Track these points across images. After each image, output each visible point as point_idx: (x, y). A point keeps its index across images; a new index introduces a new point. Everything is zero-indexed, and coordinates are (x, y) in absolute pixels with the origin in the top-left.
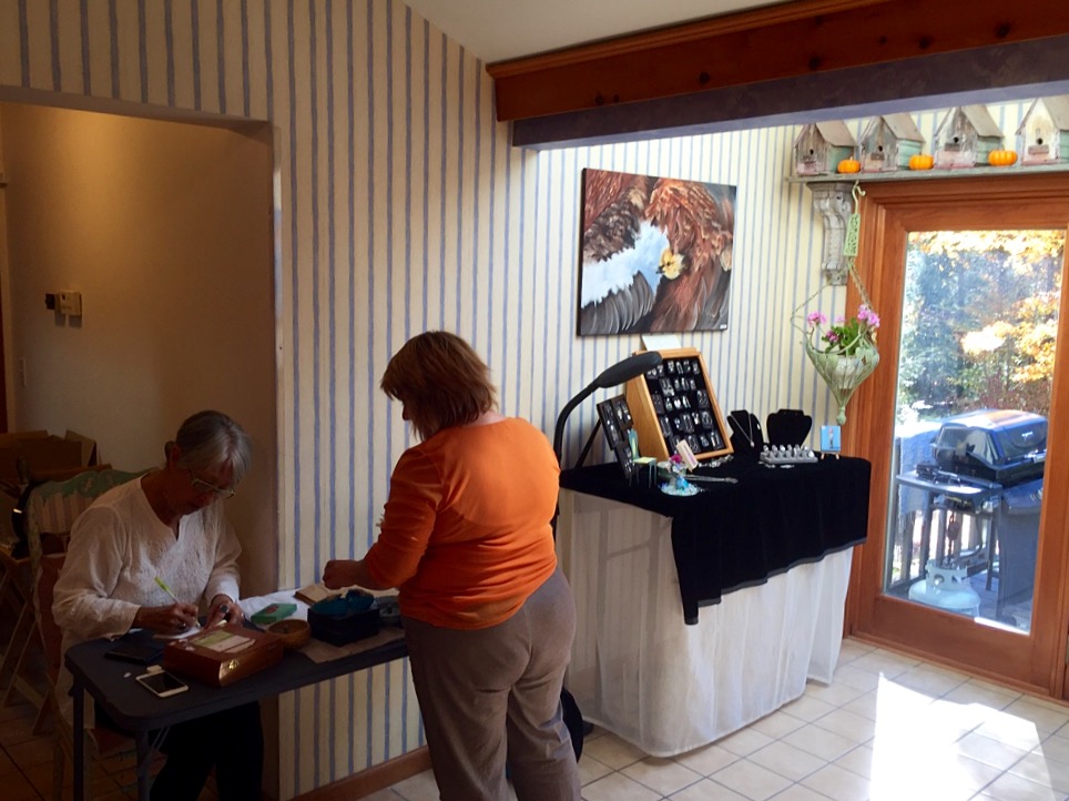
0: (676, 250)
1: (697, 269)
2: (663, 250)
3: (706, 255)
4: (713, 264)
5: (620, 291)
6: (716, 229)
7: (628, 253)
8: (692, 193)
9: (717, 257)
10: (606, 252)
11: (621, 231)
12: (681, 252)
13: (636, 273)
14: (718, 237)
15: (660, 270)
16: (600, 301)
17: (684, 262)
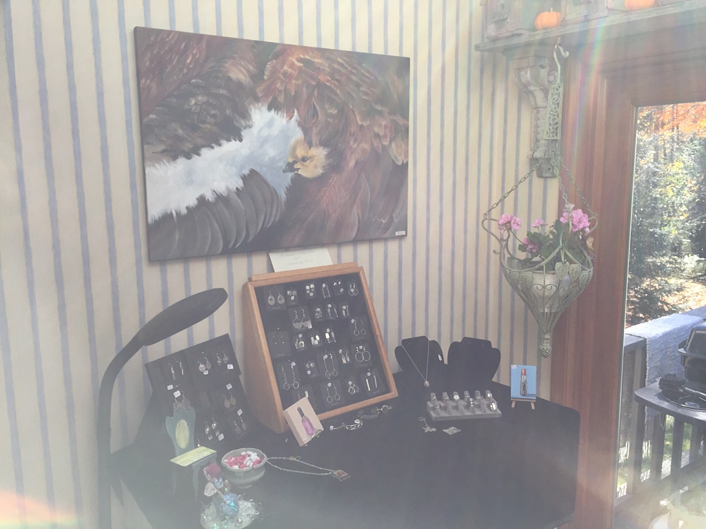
0: (315, 140)
1: (352, 164)
2: (292, 141)
3: (365, 146)
4: (377, 156)
5: (219, 197)
6: (380, 113)
7: (229, 147)
8: (336, 66)
9: (385, 148)
10: (188, 146)
11: (214, 116)
12: (324, 144)
13: (246, 172)
14: (384, 123)
15: (290, 167)
16: (184, 211)
17: (328, 156)
